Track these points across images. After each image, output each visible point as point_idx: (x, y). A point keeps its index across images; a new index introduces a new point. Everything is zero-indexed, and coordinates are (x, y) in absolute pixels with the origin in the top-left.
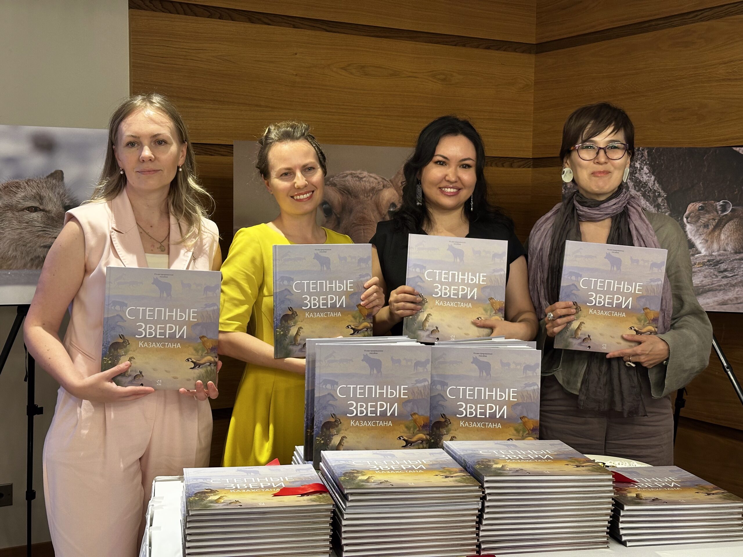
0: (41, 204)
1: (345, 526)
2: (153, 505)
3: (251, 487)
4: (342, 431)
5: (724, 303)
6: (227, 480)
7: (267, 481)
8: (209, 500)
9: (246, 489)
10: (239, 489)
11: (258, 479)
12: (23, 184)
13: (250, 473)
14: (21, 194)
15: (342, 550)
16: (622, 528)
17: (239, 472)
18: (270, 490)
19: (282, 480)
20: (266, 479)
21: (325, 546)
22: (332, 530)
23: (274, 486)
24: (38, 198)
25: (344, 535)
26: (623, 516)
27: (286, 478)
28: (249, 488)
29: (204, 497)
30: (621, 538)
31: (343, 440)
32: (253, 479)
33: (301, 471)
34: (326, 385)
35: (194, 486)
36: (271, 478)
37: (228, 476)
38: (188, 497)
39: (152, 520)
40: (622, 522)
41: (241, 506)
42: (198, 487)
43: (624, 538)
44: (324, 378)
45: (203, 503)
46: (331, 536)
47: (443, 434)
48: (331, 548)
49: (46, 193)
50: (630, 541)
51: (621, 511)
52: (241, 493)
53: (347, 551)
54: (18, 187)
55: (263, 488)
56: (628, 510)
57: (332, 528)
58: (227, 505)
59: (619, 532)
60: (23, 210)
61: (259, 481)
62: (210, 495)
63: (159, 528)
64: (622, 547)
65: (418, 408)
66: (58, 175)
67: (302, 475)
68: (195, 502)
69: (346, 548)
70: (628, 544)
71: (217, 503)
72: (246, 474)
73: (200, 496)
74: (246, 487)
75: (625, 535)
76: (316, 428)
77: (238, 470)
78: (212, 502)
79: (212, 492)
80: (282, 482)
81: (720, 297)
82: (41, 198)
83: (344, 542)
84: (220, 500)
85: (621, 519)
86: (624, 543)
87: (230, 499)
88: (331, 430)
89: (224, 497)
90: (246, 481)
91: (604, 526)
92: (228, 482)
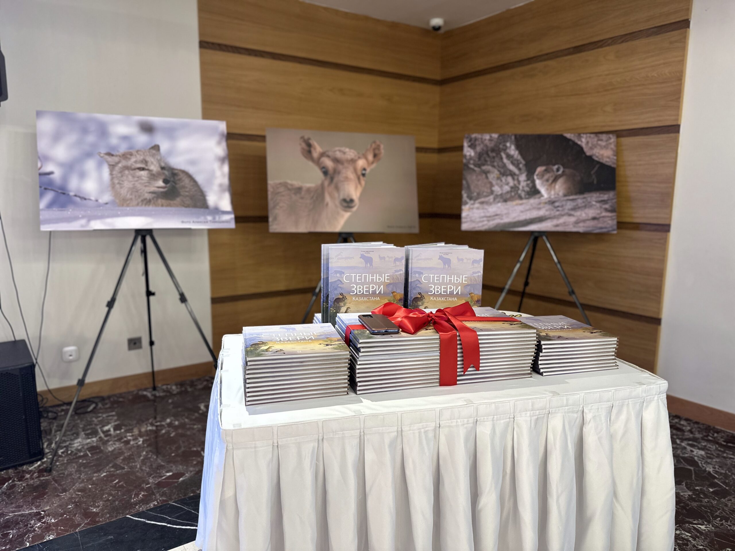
0: (147, 165)
1: (358, 369)
2: (223, 354)
3: (291, 340)
4: (347, 304)
5: (557, 226)
6: (274, 335)
7: (302, 335)
8: (261, 350)
9: (287, 341)
10: (283, 341)
11: (295, 334)
12: (134, 153)
13: (289, 330)
14: (133, 159)
15: (357, 385)
16: (541, 364)
17: (282, 329)
18: (304, 341)
19: (312, 334)
20: (301, 334)
21: (345, 383)
22: (349, 372)
23: (307, 339)
24: (144, 162)
25: (358, 375)
26: (541, 356)
27: (315, 333)
28: (289, 340)
29: (257, 347)
30: (540, 371)
31: (348, 309)
32: (292, 334)
33: (324, 328)
34: (337, 274)
35: (251, 339)
36: (304, 333)
37: (274, 332)
38: (246, 348)
39: (222, 364)
40: (541, 360)
41: (284, 353)
42: (253, 340)
43: (542, 371)
44: (335, 270)
45: (257, 352)
46: (348, 376)
47: (420, 305)
48: (348, 385)
49: (150, 159)
50: (545, 372)
51: (541, 353)
52: (284, 344)
53: (360, 386)
54: (131, 154)
55: (299, 340)
56: (545, 352)
57: (349, 371)
58: (274, 353)
59: (538, 366)
60: (135, 169)
61: (296, 335)
62: (261, 346)
63: (227, 371)
64: (540, 376)
65: (396, 288)
66: (156, 148)
67: (325, 330)
68: (251, 351)
69: (359, 384)
70: (544, 374)
71: (267, 351)
72: (286, 330)
73: (255, 347)
74: (287, 340)
75: (542, 368)
76: (330, 302)
77: (281, 328)
78: (263, 351)
79: (263, 343)
80: (312, 335)
81: (555, 222)
82: (146, 162)
83: (358, 380)
84: (269, 349)
85: (540, 358)
86: (541, 374)
87: (276, 348)
88: (340, 303)
89: (272, 347)
90: (287, 336)
91: (529, 363)
92: (274, 336)
